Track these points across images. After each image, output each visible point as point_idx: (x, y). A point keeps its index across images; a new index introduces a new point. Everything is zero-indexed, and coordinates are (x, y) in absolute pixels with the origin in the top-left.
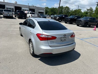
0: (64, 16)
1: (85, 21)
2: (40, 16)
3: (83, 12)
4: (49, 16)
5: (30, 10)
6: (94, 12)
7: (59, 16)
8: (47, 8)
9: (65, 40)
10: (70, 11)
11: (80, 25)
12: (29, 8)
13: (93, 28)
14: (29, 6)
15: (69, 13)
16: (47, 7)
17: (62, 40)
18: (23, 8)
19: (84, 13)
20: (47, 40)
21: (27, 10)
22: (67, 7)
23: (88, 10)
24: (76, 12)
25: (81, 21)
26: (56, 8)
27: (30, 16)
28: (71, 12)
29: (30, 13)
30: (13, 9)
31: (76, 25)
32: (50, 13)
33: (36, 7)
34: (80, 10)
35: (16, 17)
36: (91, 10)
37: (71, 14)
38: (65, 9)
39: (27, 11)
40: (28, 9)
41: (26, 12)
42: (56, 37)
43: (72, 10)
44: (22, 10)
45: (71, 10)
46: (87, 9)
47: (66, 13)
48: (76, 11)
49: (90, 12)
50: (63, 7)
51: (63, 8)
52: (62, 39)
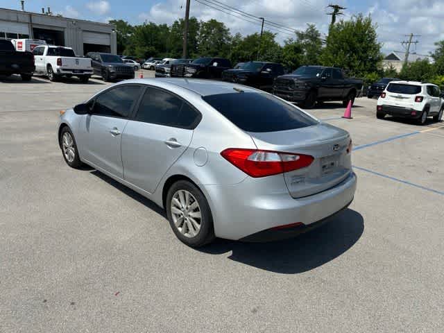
0: (215, 64)
3: (282, 45)
4: (136, 64)
5: (40, 33)
6: (324, 46)
7: (195, 62)
8: (121, 25)
9: (333, 164)
10: (229, 39)
12: (31, 23)
13: (342, 112)
14: (30, 15)
15: (228, 48)
16: (121, 21)
17: (324, 167)
19: (288, 48)
21: (21, 37)
22: (213, 23)
23: (301, 36)
24: (257, 45)
26: (165, 26)
28: (234, 44)
29: (51, 52)
32: (138, 49)
34: (271, 36)
36: (313, 35)
37: (233, 55)
38: (208, 33)
39: (23, 41)
42: (313, 158)
43: (238, 36)
45: (233, 34)
46: (297, 33)
47: (212, 50)
48: (252, 40)
49: (309, 45)
50: (199, 21)
51: (198, 24)
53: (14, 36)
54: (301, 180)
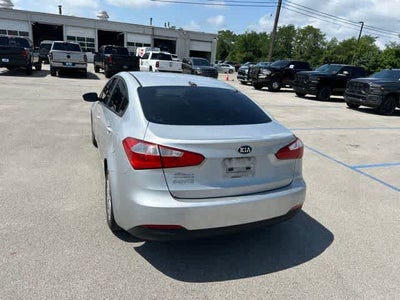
0: (292, 67)
1: (386, 86)
2: (193, 67)
3: (383, 48)
4: (231, 67)
7: (272, 65)
8: (228, 34)
9: (248, 168)
10: (324, 44)
11: (361, 107)
12: (153, 35)
14: (153, 28)
15: (321, 52)
16: (228, 31)
17: (231, 169)
18: (129, 38)
19: (386, 52)
20: (163, 167)
21: (146, 45)
22: (310, 29)
24: (352, 49)
25: (366, 86)
26: (265, 33)
27: (151, 67)
28: (329, 49)
29: (154, 56)
30: (92, 40)
31: (345, 105)
32: (238, 54)
33: (181, 30)
34: (371, 40)
35: (101, 70)
37: (326, 59)
38: (303, 39)
39: (144, 48)
40: (148, 40)
41: (140, 51)
42: (204, 158)
43: (333, 41)
44: (125, 46)
45: (328, 39)
47: (306, 54)
48: (349, 45)
50: (296, 28)
51: (294, 31)
52: (234, 164)
53: (140, 45)
54: (191, 179)
